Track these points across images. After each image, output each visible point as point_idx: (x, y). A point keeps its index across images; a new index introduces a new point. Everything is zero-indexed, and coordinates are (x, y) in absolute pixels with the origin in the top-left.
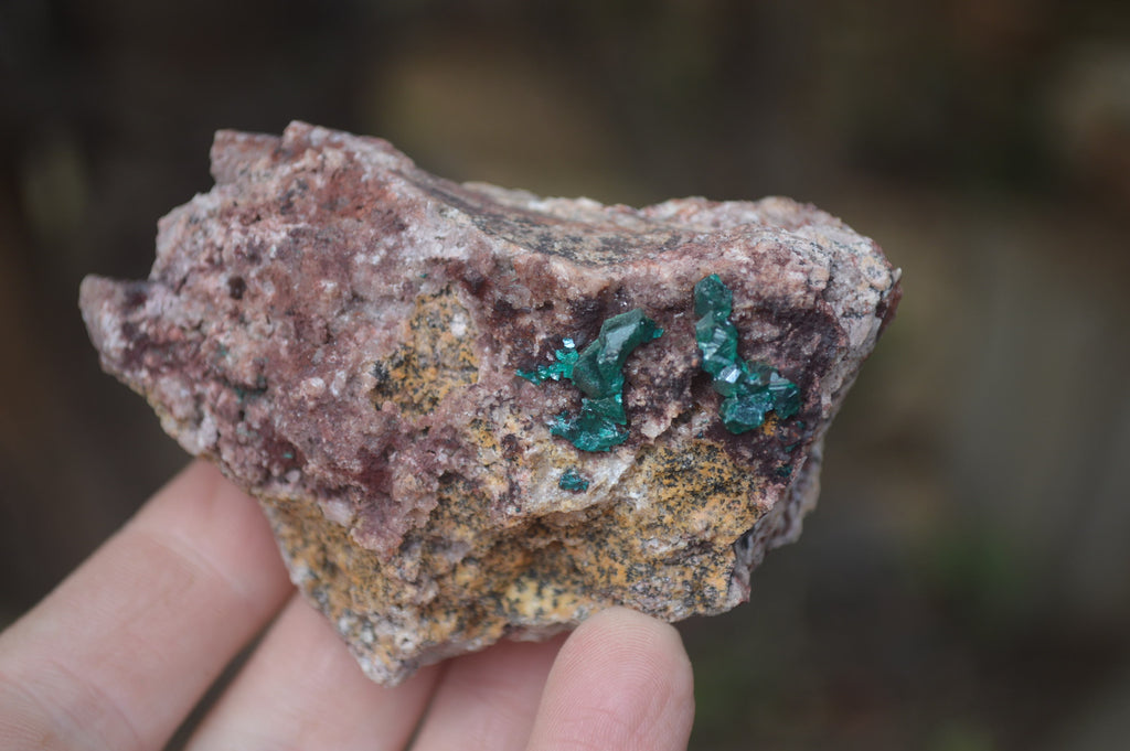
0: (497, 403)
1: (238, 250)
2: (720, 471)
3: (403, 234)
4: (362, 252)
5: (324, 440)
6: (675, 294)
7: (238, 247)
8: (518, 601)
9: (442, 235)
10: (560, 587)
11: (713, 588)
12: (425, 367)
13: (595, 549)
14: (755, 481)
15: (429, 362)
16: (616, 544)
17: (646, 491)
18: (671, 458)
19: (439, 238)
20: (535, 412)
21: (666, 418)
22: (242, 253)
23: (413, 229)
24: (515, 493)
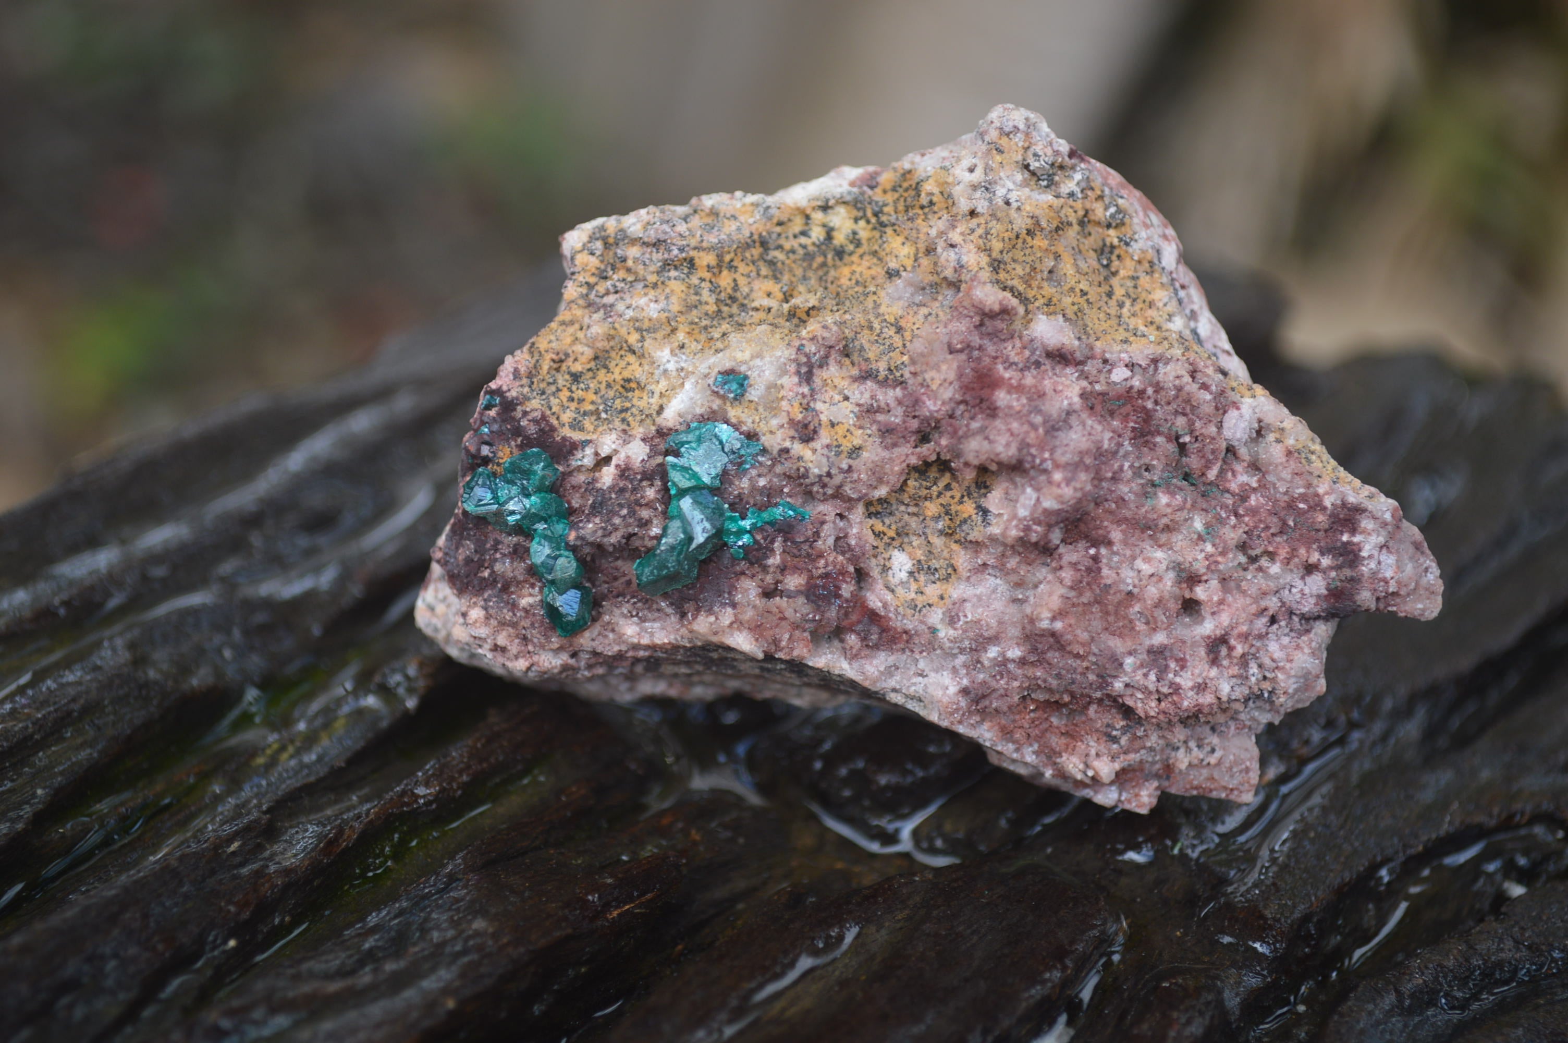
0: (826, 480)
1: (1182, 664)
2: (571, 399)
3: (965, 682)
4: (1014, 661)
5: (1041, 430)
6: (617, 612)
7: (1183, 668)
8: (856, 220)
9: (920, 679)
10: (803, 240)
11: (592, 254)
12: (937, 518)
13: (738, 295)
14: (526, 390)
15: (932, 524)
16: (706, 303)
17: (657, 372)
18: (623, 415)
19: (921, 675)
20: (779, 469)
21: (617, 466)
22: (1177, 660)
23: (953, 690)
24: (804, 370)
